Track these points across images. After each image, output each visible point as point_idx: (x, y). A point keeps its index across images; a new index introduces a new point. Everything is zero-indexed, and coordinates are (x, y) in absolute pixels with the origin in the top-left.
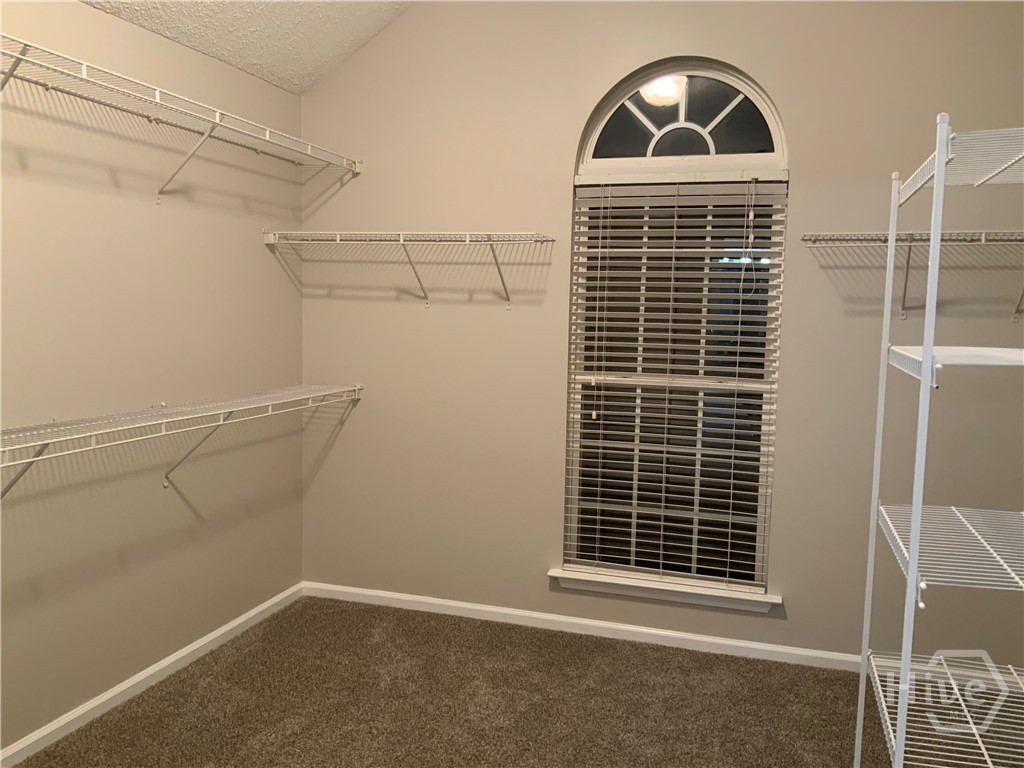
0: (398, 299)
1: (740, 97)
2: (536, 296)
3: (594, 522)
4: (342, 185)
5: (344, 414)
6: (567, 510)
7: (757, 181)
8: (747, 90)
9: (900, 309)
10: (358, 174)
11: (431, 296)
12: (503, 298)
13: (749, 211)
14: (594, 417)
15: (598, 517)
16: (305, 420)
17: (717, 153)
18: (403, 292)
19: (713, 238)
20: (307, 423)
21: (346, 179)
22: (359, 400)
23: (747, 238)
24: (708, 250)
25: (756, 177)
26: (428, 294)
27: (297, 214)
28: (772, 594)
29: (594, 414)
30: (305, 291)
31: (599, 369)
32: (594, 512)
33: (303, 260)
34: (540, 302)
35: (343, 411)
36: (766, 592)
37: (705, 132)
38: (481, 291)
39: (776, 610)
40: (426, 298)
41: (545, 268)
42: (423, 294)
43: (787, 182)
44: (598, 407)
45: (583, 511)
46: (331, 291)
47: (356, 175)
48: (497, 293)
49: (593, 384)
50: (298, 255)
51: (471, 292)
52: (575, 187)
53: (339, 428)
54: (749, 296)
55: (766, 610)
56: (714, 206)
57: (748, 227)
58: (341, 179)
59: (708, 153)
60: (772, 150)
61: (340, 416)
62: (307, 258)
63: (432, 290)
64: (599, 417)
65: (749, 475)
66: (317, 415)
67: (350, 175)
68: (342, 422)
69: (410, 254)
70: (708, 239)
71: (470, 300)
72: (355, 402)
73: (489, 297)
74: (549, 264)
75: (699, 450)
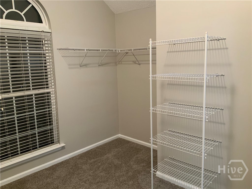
1: (31, 5)
3: (7, 145)
7: (43, 32)
8: (32, 3)
9: (79, 66)
15: (8, 143)
17: (27, 21)
19: (29, 47)
24: (28, 51)
25: (43, 30)
28: (61, 144)
29: (2, 109)
31: (2, 93)
32: (6, 142)
36: (60, 144)
37: (22, 14)
39: (63, 148)
44: (3, 106)
55: (61, 149)
56: (28, 38)
59: (23, 21)
60: (42, 23)
64: (4, 109)
70: (28, 48)
75: (35, 112)
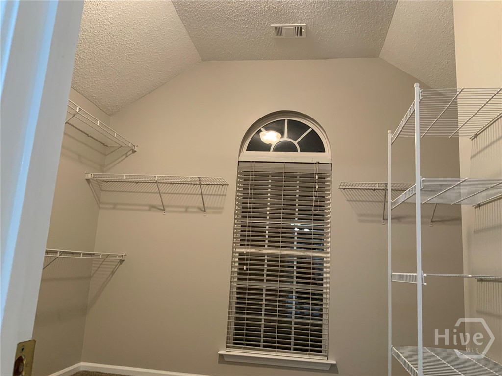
0: (149, 210)
1: (310, 130)
2: (218, 210)
3: (243, 324)
4: (127, 156)
5: (114, 269)
6: (229, 318)
7: (319, 163)
8: (313, 127)
9: (382, 220)
10: (135, 151)
11: (167, 209)
12: (202, 211)
13: (315, 175)
14: (245, 269)
15: (245, 322)
16: (93, 272)
17: (301, 152)
18: (152, 207)
20: (94, 273)
21: (129, 154)
22: (124, 261)
23: (315, 187)
25: (318, 161)
26: (165, 208)
27: (102, 168)
28: (331, 359)
29: (245, 268)
30: (101, 205)
31: (248, 245)
32: (243, 319)
33: (102, 190)
34: (220, 213)
35: (114, 267)
36: (328, 359)
37: (296, 143)
38: (192, 207)
39: (333, 368)
40: (164, 210)
41: (224, 197)
42: (163, 208)
43: (331, 164)
44: (247, 265)
45: (237, 319)
46: (115, 206)
47: (134, 152)
48: (199, 208)
49: (245, 252)
50: (100, 187)
51: (187, 207)
52: (239, 162)
53: (110, 276)
54: (316, 213)
55: (328, 369)
56: (300, 173)
57: (315, 182)
58: (126, 153)
59: (297, 151)
60: (324, 152)
61: (112, 270)
62: (104, 190)
63: (168, 206)
64: (247, 269)
65: (318, 298)
66: (100, 269)
67: (131, 152)
68: (113, 273)
69: (160, 189)
71: (186, 211)
72: (122, 262)
73: (195, 210)
74: (225, 195)
75: (295, 286)
